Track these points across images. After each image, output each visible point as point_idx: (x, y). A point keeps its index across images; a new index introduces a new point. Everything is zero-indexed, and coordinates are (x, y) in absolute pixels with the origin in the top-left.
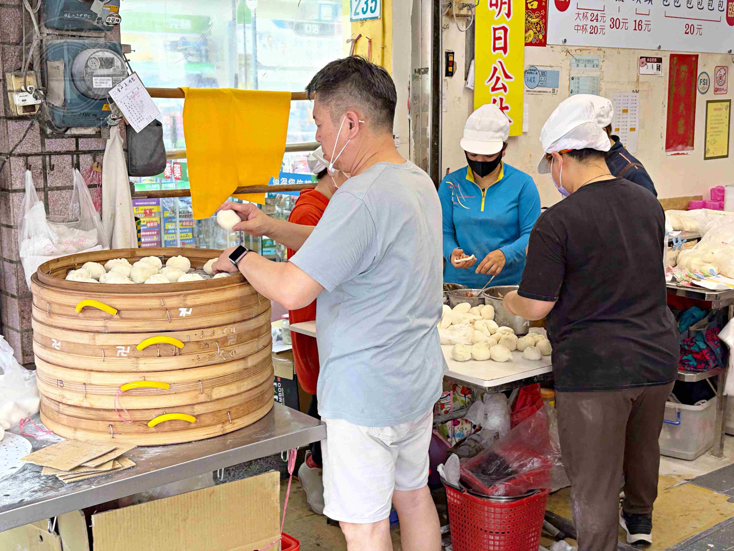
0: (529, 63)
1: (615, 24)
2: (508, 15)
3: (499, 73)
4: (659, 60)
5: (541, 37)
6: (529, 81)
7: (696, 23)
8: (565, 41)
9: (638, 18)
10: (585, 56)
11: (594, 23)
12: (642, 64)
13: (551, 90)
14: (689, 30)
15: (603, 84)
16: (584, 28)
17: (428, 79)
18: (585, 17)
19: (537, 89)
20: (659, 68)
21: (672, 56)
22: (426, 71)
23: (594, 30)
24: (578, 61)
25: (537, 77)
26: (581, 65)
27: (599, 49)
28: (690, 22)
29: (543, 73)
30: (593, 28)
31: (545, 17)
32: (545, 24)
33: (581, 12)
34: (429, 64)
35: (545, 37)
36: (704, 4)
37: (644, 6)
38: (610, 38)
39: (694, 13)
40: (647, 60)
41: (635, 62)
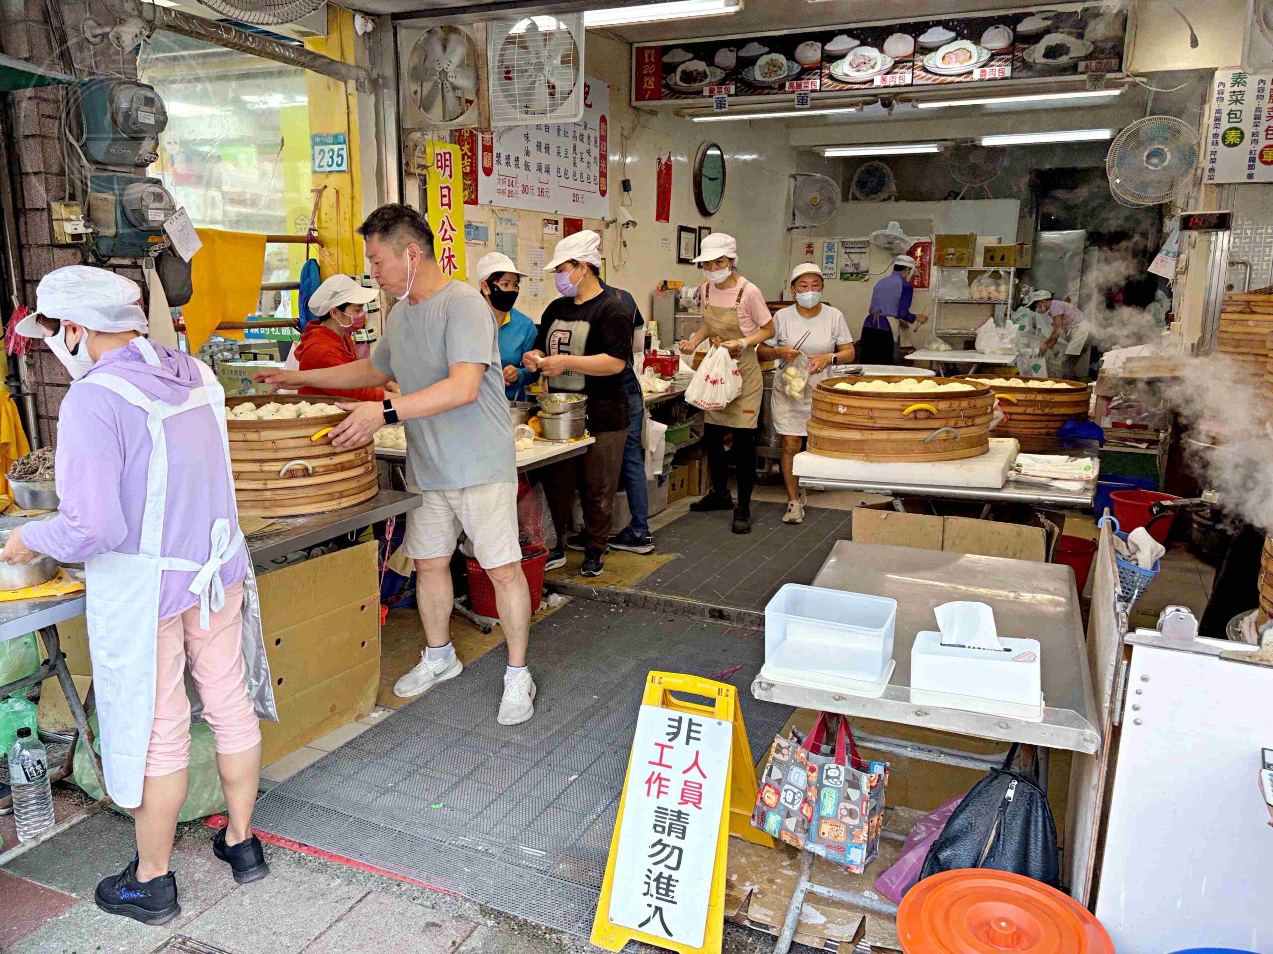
0: (468, 218)
1: (525, 190)
2: (451, 176)
3: (447, 226)
4: (556, 223)
5: (473, 197)
6: (468, 234)
7: (580, 193)
8: (491, 202)
9: (541, 186)
10: (507, 216)
11: (511, 188)
12: (545, 225)
13: (482, 243)
14: (576, 198)
15: (519, 240)
16: (503, 192)
18: (504, 182)
19: (473, 241)
20: (556, 229)
21: (566, 220)
23: (511, 194)
24: (501, 219)
25: (472, 230)
26: (504, 223)
27: (515, 210)
28: (576, 192)
29: (477, 228)
30: (510, 192)
31: (475, 180)
32: (476, 186)
33: (502, 177)
35: (476, 196)
36: (585, 178)
37: (544, 176)
38: (522, 202)
39: (578, 184)
40: (548, 222)
41: (540, 222)
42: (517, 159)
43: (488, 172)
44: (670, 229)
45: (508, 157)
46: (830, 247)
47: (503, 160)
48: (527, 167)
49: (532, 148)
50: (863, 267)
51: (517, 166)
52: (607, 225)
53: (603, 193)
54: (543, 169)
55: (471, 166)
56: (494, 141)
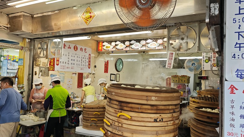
1: (67, 68)
4: (76, 74)
6: (51, 76)
7: (83, 68)
8: (58, 70)
9: (72, 67)
10: (62, 73)
14: (81, 69)
15: (65, 77)
16: (62, 68)
17: (31, 76)
21: (78, 73)
22: (30, 74)
23: (63, 69)
24: (60, 73)
27: (65, 72)
29: (54, 75)
31: (54, 66)
32: (54, 67)
33: (61, 66)
34: (31, 73)
35: (54, 69)
36: (84, 65)
37: (73, 65)
38: (67, 70)
39: (82, 66)
40: (74, 73)
41: (71, 74)
42: (66, 62)
43: (58, 65)
44: (108, 74)
45: (63, 62)
47: (62, 62)
48: (68, 64)
49: (70, 60)
51: (66, 63)
52: (90, 74)
53: (89, 68)
54: (73, 64)
55: (53, 64)
56: (60, 59)
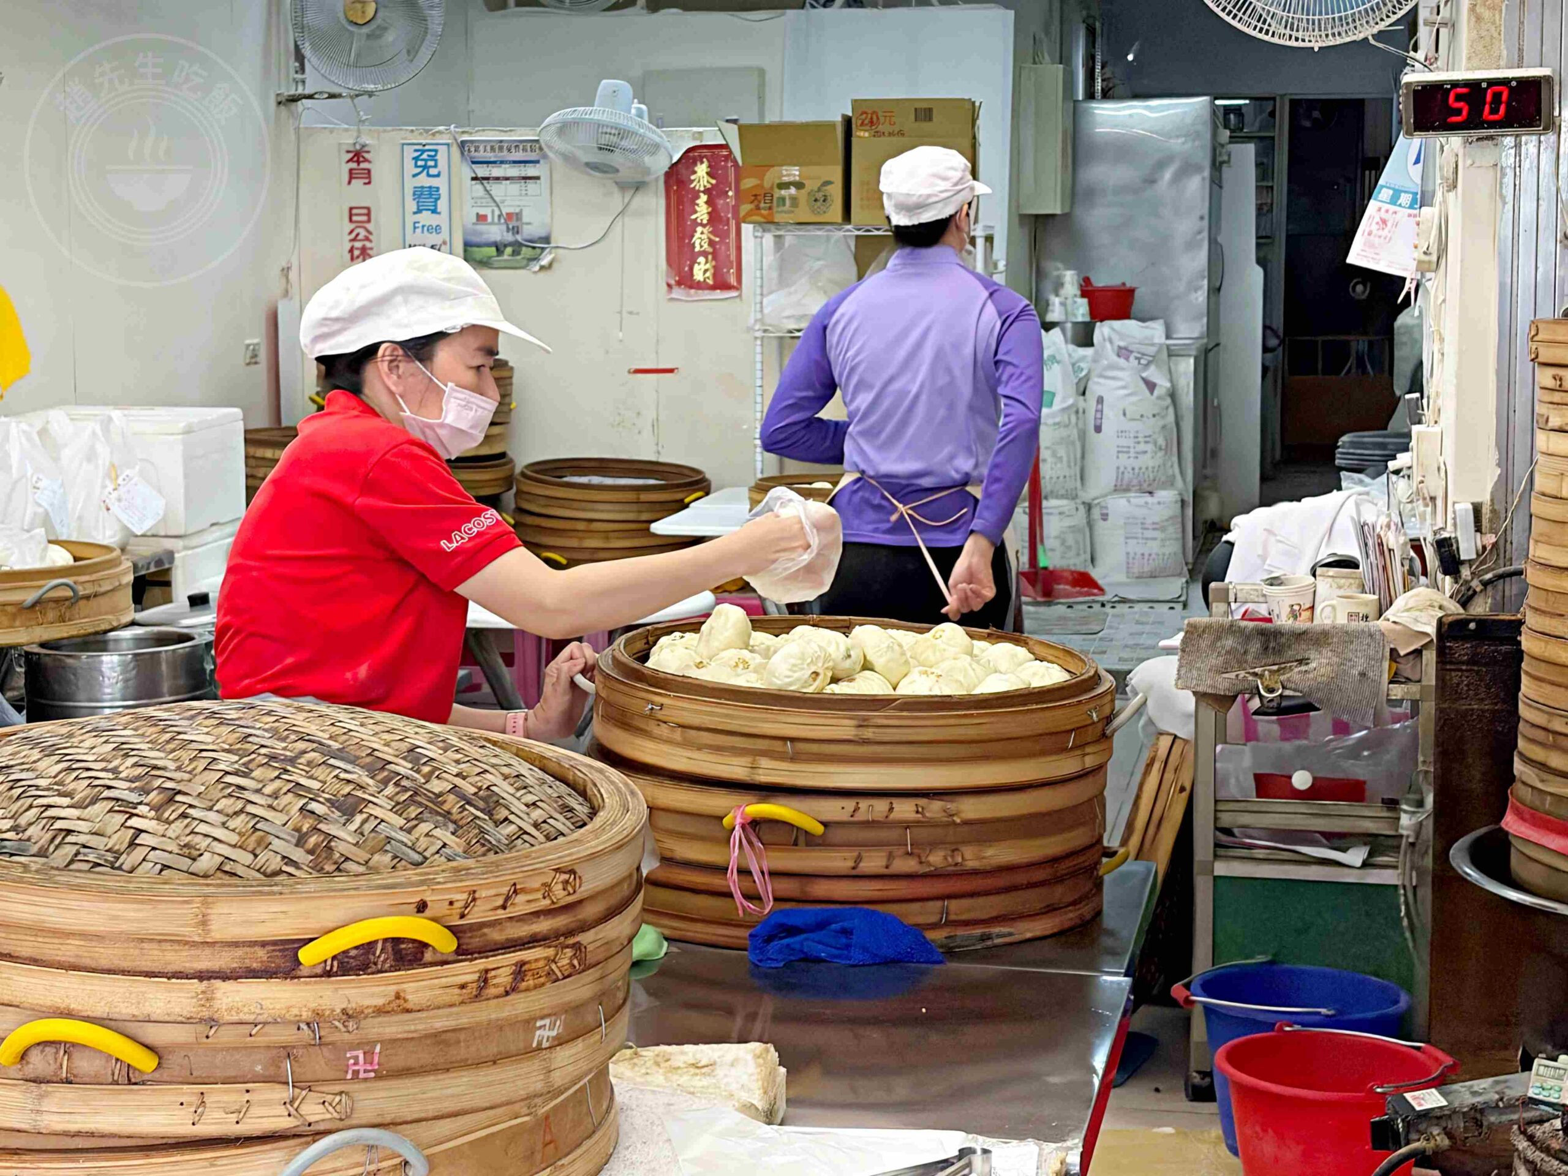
46: (425, 161)
50: (533, 225)
